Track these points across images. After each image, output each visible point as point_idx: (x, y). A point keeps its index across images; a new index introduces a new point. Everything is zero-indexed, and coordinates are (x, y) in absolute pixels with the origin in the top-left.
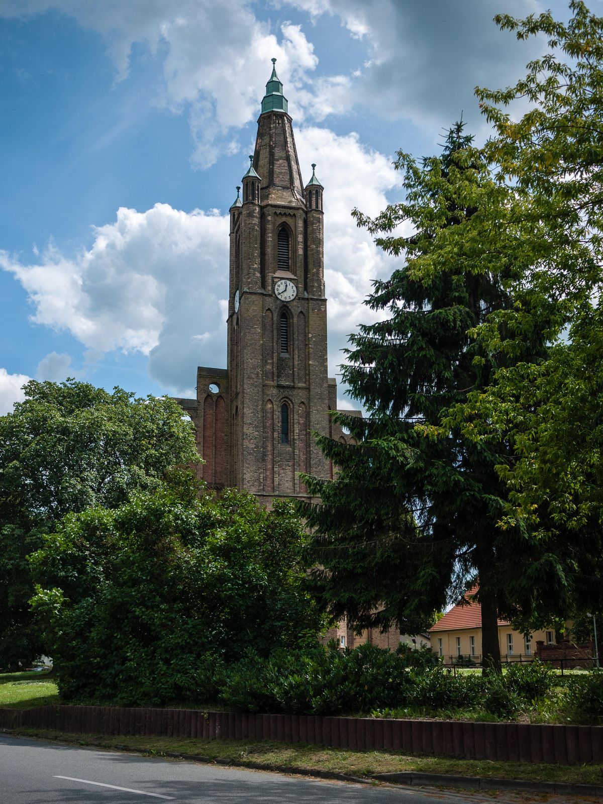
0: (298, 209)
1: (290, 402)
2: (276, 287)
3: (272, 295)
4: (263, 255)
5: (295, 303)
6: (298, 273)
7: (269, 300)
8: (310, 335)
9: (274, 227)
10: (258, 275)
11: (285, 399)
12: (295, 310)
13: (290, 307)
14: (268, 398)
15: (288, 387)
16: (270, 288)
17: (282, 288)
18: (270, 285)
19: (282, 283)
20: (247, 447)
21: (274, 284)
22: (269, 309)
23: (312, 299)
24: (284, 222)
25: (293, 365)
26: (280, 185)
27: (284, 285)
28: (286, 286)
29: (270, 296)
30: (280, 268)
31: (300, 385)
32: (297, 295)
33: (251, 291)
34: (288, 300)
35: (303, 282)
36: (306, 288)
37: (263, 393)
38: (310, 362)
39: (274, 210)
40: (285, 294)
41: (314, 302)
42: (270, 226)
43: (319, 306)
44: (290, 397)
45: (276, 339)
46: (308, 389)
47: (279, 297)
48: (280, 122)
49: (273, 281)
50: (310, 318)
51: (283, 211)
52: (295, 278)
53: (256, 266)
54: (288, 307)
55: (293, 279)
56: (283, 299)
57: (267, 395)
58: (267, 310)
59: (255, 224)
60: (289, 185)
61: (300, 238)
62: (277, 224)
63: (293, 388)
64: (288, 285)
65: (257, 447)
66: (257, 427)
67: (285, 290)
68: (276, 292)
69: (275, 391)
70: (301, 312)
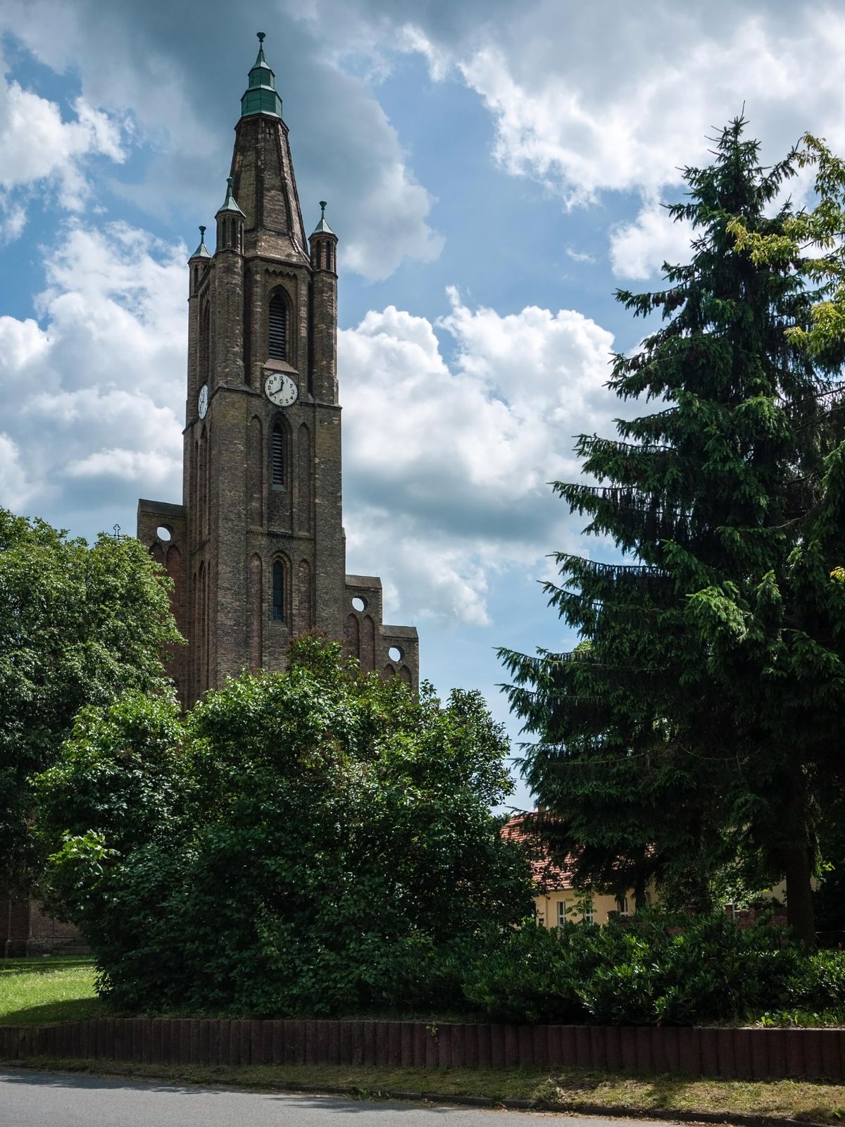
0: (301, 267)
1: (286, 559)
2: (267, 384)
3: (261, 395)
4: (247, 333)
5: (294, 410)
6: (300, 364)
7: (256, 402)
8: (317, 460)
9: (264, 291)
10: (240, 363)
11: (278, 554)
12: (296, 420)
13: (287, 416)
14: (253, 551)
15: (284, 536)
16: (258, 385)
17: (275, 386)
18: (259, 379)
19: (275, 379)
20: (223, 624)
21: (263, 379)
22: (256, 417)
23: (321, 406)
24: (280, 285)
25: (292, 504)
26: (272, 229)
27: (279, 380)
28: (283, 383)
29: (259, 396)
30: (273, 355)
31: (302, 534)
32: (298, 398)
33: (230, 386)
34: (284, 404)
35: (306, 379)
36: (310, 389)
37: (248, 543)
38: (317, 501)
39: (264, 265)
40: (281, 396)
41: (323, 410)
42: (258, 290)
43: (331, 417)
44: (287, 552)
45: (266, 463)
46: (313, 540)
47: (272, 399)
48: (272, 131)
49: (262, 374)
50: (317, 434)
51: (279, 268)
52: (296, 372)
53: (237, 349)
54: (284, 416)
55: (293, 374)
56: (277, 402)
57: (253, 547)
58: (253, 418)
59: (236, 284)
60: (286, 230)
61: (303, 312)
62: (270, 288)
63: (291, 538)
64: (285, 381)
65: (237, 624)
66: (238, 594)
67: (281, 390)
68: (268, 392)
69: (264, 541)
70: (304, 424)
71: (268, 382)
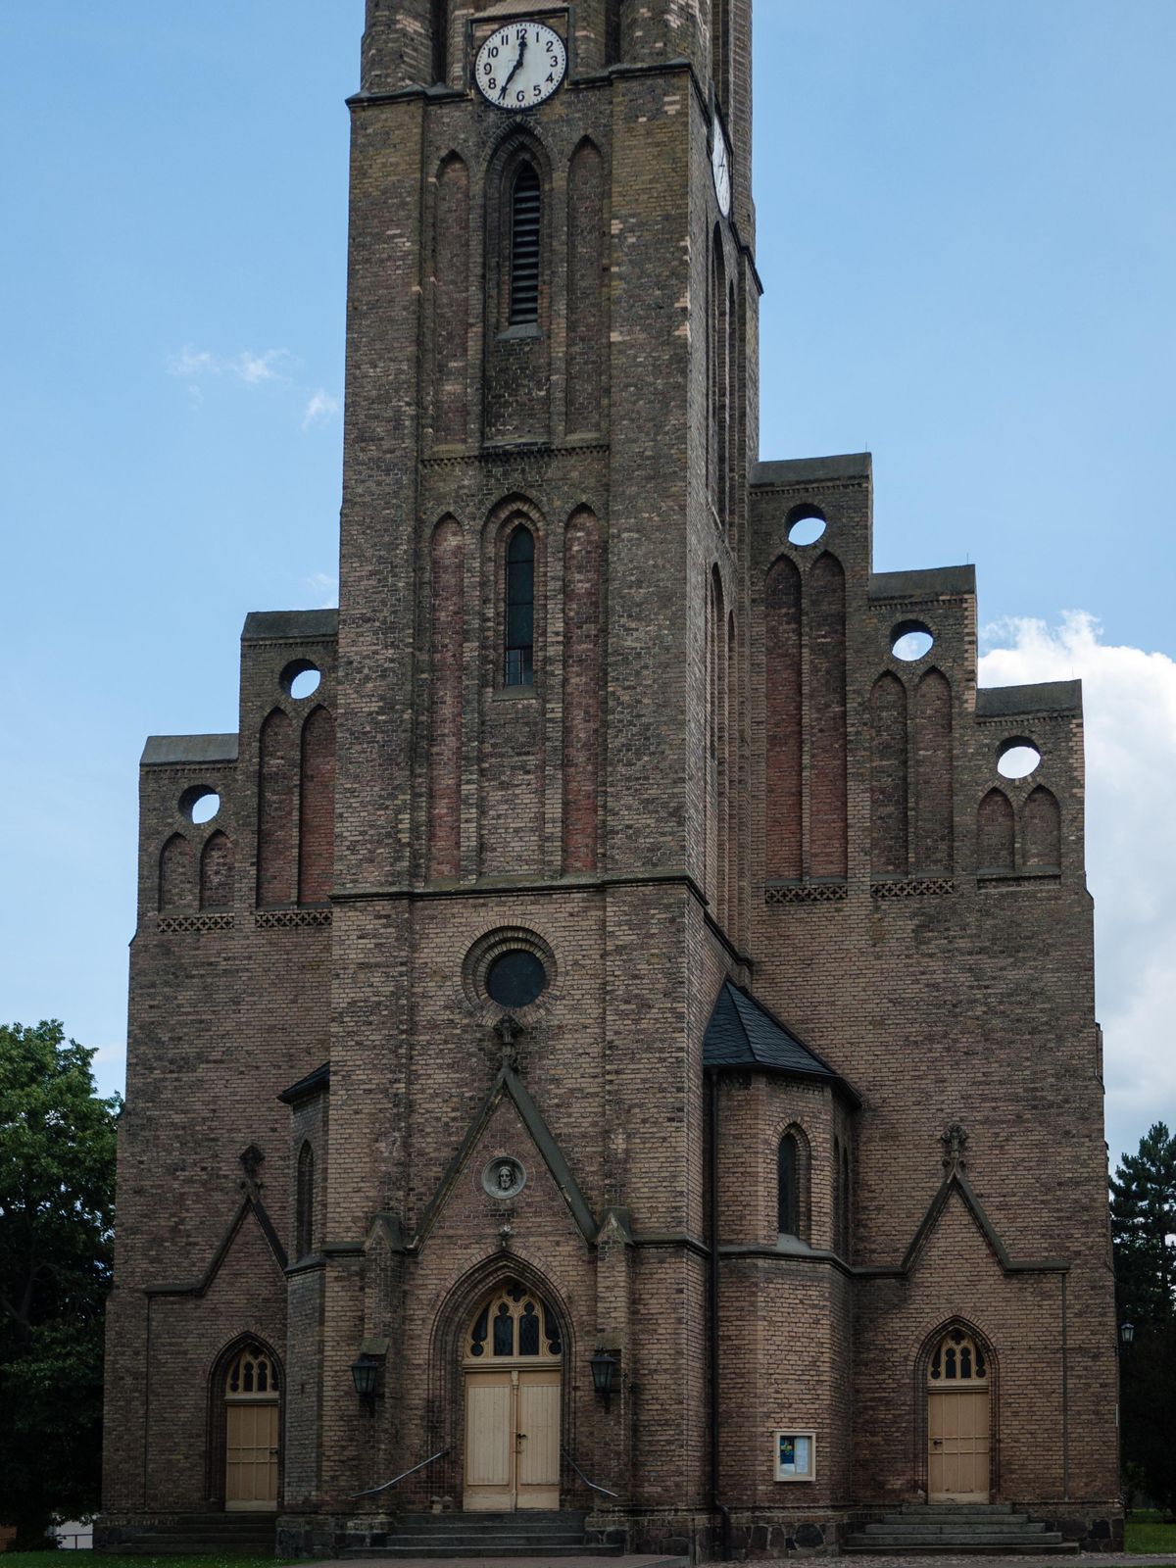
1: (534, 514)
2: (483, 58)
3: (466, 93)
5: (558, 109)
7: (452, 118)
8: (616, 227)
11: (515, 506)
12: (558, 138)
13: (538, 131)
14: (443, 509)
15: (524, 453)
16: (460, 69)
17: (508, 55)
18: (460, 55)
19: (505, 39)
20: (351, 713)
21: (474, 45)
22: (451, 155)
23: (627, 76)
25: (549, 363)
27: (514, 41)
28: (523, 45)
29: (460, 97)
31: (575, 439)
32: (566, 75)
33: (377, 92)
34: (531, 99)
35: (600, 20)
37: (420, 486)
38: (615, 337)
40: (523, 82)
41: (635, 86)
43: (657, 100)
44: (533, 494)
45: (478, 271)
46: (604, 448)
47: (495, 96)
49: (469, 38)
50: (618, 155)
52: (562, 5)
54: (529, 132)
55: (554, 12)
56: (510, 102)
57: (440, 499)
58: (445, 159)
63: (546, 452)
64: (530, 38)
65: (388, 707)
66: (392, 628)
67: (519, 64)
68: (483, 80)
69: (469, 479)
70: (586, 141)
71: (484, 53)
